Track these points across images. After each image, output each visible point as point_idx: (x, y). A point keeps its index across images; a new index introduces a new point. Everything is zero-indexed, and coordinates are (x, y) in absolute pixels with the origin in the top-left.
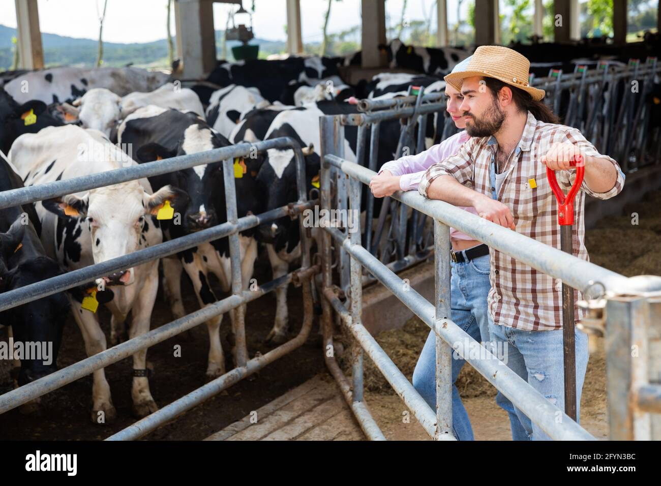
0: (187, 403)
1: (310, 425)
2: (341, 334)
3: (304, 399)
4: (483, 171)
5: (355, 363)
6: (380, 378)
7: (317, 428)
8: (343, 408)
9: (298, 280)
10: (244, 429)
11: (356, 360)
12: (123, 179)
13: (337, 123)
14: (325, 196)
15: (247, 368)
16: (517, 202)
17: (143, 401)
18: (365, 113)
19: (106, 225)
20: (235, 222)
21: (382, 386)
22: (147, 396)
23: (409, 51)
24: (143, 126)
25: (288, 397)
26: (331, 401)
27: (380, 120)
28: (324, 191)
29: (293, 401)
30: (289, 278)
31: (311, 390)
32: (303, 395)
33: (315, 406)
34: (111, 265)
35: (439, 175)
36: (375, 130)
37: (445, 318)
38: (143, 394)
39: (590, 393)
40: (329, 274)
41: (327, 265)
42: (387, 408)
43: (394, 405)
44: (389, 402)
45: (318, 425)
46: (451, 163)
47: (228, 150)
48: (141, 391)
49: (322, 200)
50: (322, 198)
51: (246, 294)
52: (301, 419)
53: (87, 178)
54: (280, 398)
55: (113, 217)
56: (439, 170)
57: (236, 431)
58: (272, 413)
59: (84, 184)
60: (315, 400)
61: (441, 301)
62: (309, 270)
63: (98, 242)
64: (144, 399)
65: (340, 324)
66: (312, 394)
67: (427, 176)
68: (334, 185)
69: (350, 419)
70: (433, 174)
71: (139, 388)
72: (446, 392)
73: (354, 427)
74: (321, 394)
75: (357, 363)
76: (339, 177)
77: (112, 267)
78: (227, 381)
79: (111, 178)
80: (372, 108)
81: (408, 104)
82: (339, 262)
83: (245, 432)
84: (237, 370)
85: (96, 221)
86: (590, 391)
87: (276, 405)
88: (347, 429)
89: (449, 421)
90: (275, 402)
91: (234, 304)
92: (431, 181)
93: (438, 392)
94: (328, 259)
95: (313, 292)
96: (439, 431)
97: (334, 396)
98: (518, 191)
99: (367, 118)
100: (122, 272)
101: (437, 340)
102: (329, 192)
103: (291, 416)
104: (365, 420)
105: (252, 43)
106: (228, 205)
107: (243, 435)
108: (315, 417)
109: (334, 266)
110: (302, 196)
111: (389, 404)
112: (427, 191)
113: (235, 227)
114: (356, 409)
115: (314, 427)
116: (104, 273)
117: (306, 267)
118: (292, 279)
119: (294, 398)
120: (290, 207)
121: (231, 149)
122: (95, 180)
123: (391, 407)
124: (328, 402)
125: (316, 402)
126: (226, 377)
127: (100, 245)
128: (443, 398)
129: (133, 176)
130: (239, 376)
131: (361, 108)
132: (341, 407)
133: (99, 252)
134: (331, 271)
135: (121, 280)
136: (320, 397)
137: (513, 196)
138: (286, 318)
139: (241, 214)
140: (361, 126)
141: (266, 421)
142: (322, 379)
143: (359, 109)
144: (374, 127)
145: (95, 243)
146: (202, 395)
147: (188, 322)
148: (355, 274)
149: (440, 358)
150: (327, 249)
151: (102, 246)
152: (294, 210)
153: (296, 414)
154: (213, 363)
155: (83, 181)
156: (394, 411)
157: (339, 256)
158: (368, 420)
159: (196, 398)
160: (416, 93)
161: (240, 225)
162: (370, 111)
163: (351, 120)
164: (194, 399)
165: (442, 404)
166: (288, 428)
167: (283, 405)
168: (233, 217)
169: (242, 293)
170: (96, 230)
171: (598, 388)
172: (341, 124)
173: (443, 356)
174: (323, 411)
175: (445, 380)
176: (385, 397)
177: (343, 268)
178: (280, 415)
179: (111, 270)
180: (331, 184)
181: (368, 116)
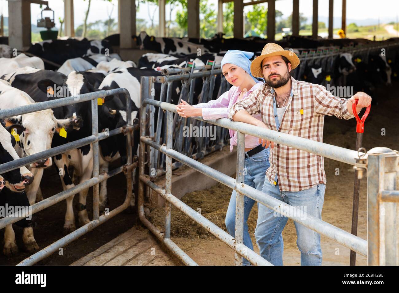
0: (70, 238)
1: (137, 253)
2: (148, 203)
3: (129, 240)
4: (267, 107)
5: (167, 216)
6: (173, 227)
7: (142, 254)
8: (154, 244)
9: (126, 170)
10: (99, 255)
11: (167, 214)
12: (46, 108)
13: (151, 81)
14: (143, 123)
15: (99, 220)
16: (292, 121)
17: (30, 242)
18: (166, 76)
19: (35, 133)
20: (97, 135)
21: (175, 232)
22: (32, 239)
23: (152, 40)
24: (27, 79)
25: (121, 238)
26: (146, 240)
27: (173, 81)
28: (142, 119)
29: (123, 240)
30: (121, 169)
31: (133, 235)
32: (128, 238)
33: (137, 243)
34: (38, 156)
35: (240, 110)
36: (170, 86)
37: (242, 182)
38: (30, 238)
39: (289, 236)
40: (143, 168)
41: (142, 162)
42: (179, 244)
43: (183, 242)
44: (180, 241)
45: (142, 253)
46: (246, 103)
47: (95, 94)
48: (29, 236)
49: (141, 125)
50: (141, 123)
51: (100, 177)
52: (131, 250)
53: (29, 106)
54: (115, 239)
55: (38, 128)
56: (240, 106)
57: (94, 256)
58: (113, 247)
59: (28, 109)
60: (136, 240)
61: (240, 174)
62: (132, 165)
63: (29, 143)
64: (31, 241)
65: (148, 197)
66: (133, 237)
67: (234, 109)
68: (148, 116)
69: (160, 250)
70: (237, 108)
71: (28, 234)
72: (241, 221)
73: (164, 253)
74: (138, 237)
75: (168, 216)
76: (151, 112)
77: (39, 157)
78: (89, 227)
79: (41, 107)
80: (169, 74)
81: (186, 72)
82: (149, 160)
83: (100, 256)
84: (94, 221)
85: (28, 130)
86: (290, 234)
87: (114, 243)
88: (159, 255)
89: (242, 237)
90: (113, 241)
91: (95, 182)
92: (236, 112)
93: (237, 222)
94: (143, 159)
95: (134, 178)
96: (237, 242)
97: (147, 238)
98: (293, 116)
99: (167, 79)
100: (45, 159)
101: (237, 194)
102: (145, 120)
103: (125, 248)
104: (174, 247)
105: (53, 29)
106: (93, 125)
107: (99, 258)
108: (139, 249)
109: (146, 163)
110: (129, 122)
111: (180, 242)
112: (233, 116)
113: (97, 138)
114: (167, 242)
115: (140, 254)
116: (35, 160)
117: (130, 164)
118: (123, 170)
119: (123, 239)
120: (124, 128)
121: (97, 94)
122: (33, 107)
123: (181, 243)
124: (144, 241)
125: (137, 241)
126: (89, 225)
127: (30, 144)
128: (240, 224)
129: (50, 106)
130: (95, 225)
131: (164, 73)
132: (153, 244)
133: (30, 148)
134: (144, 166)
135: (45, 164)
136: (139, 239)
137: (290, 118)
138: (106, 196)
139: (100, 131)
140: (163, 83)
141: (111, 251)
142: (137, 229)
143: (162, 73)
144: (169, 84)
145: (27, 143)
146: (77, 235)
147: (73, 191)
148: (169, 165)
149: (238, 203)
150: (143, 153)
151: (32, 144)
152: (126, 130)
153: (128, 248)
154: (68, 221)
155: (28, 108)
156: (184, 246)
157: (149, 157)
158: (176, 247)
159: (74, 236)
160: (191, 66)
161: (100, 137)
162: (168, 75)
163: (159, 80)
164: (73, 237)
165: (239, 228)
166: (125, 254)
167: (117, 243)
168: (96, 132)
169: (99, 176)
170: (28, 135)
171: (294, 233)
172: (153, 82)
173: (240, 203)
174: (142, 246)
175: (241, 215)
176: (176, 238)
177: (151, 164)
178: (118, 248)
179: (38, 159)
180: (146, 115)
181: (168, 78)
